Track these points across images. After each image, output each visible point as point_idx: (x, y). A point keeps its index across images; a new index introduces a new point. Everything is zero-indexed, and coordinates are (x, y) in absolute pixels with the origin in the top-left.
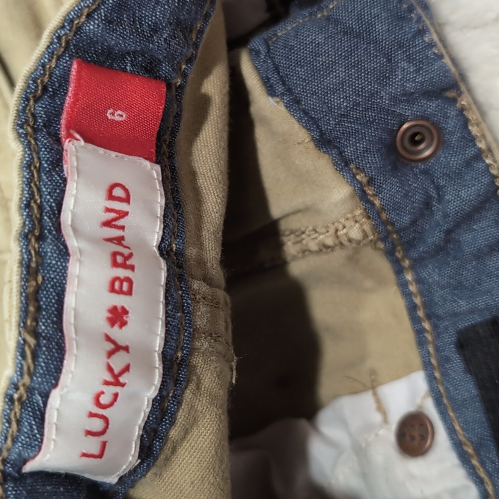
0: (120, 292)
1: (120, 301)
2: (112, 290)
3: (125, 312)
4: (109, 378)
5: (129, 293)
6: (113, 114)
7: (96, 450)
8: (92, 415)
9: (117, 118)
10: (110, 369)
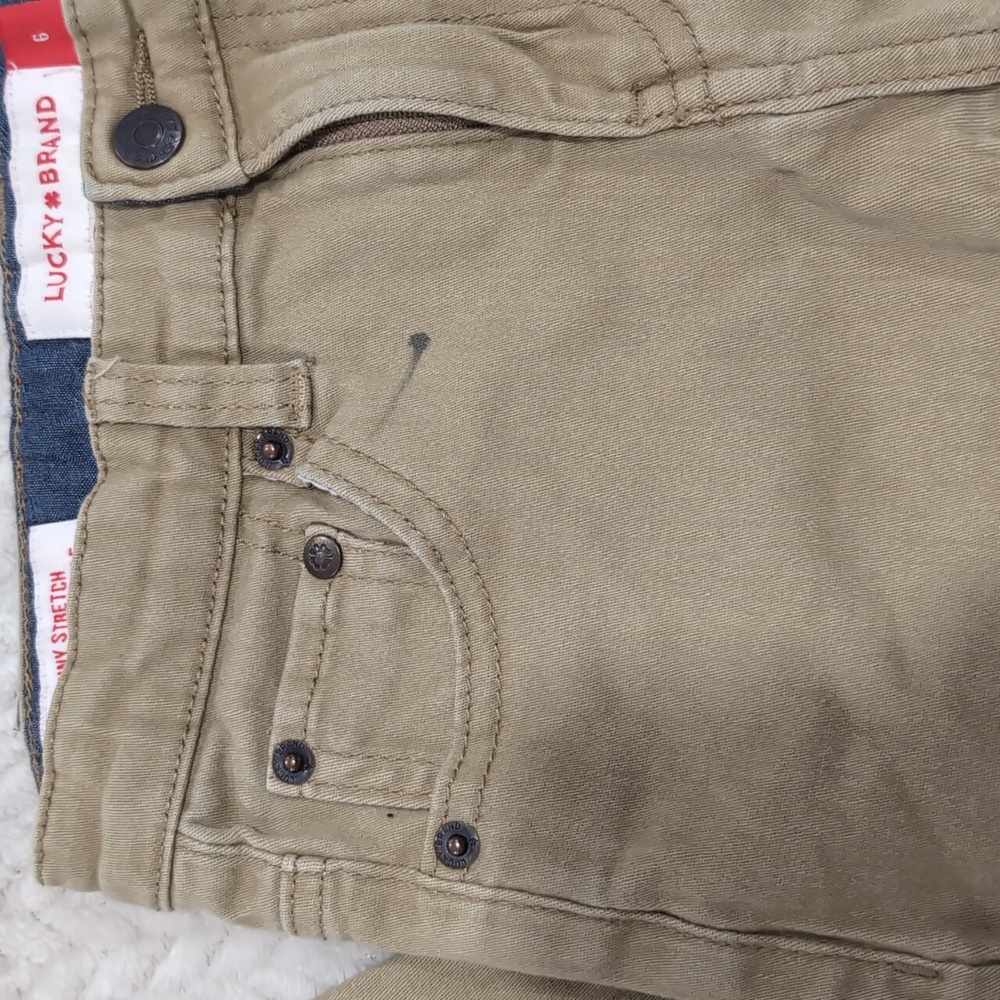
0: (49, 181)
1: (50, 188)
2: (42, 182)
3: (55, 194)
4: (47, 243)
5: (56, 180)
6: (38, 37)
7: (56, 294)
8: (51, 274)
9: (42, 40)
10: (44, 236)
